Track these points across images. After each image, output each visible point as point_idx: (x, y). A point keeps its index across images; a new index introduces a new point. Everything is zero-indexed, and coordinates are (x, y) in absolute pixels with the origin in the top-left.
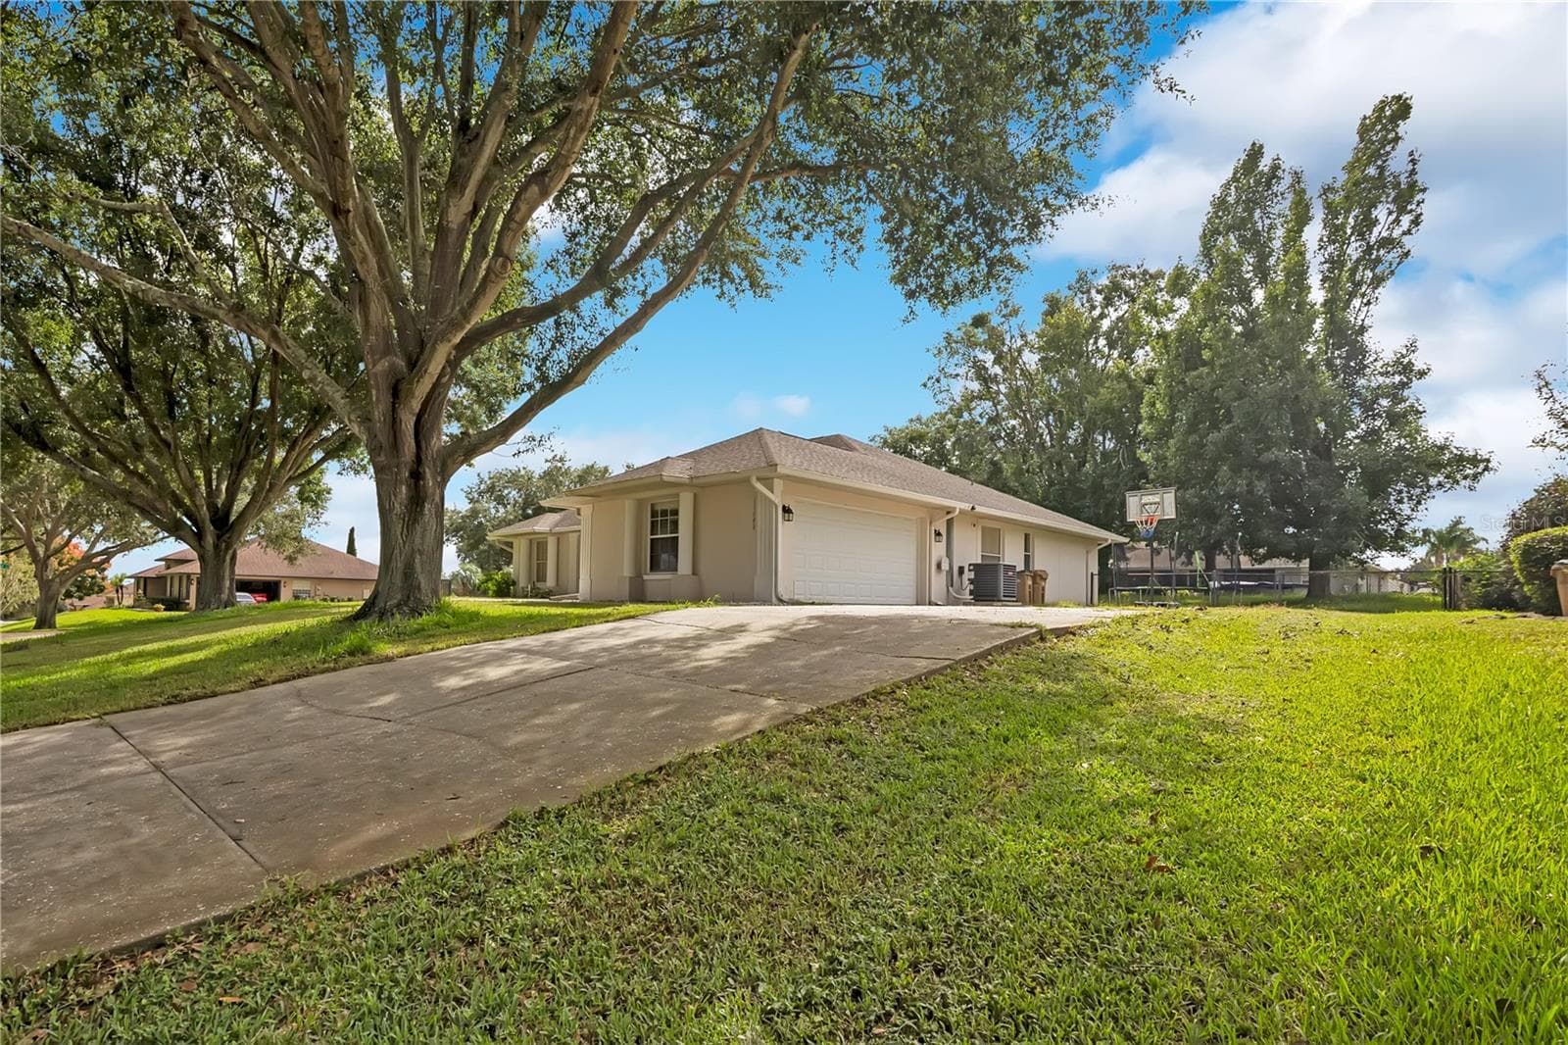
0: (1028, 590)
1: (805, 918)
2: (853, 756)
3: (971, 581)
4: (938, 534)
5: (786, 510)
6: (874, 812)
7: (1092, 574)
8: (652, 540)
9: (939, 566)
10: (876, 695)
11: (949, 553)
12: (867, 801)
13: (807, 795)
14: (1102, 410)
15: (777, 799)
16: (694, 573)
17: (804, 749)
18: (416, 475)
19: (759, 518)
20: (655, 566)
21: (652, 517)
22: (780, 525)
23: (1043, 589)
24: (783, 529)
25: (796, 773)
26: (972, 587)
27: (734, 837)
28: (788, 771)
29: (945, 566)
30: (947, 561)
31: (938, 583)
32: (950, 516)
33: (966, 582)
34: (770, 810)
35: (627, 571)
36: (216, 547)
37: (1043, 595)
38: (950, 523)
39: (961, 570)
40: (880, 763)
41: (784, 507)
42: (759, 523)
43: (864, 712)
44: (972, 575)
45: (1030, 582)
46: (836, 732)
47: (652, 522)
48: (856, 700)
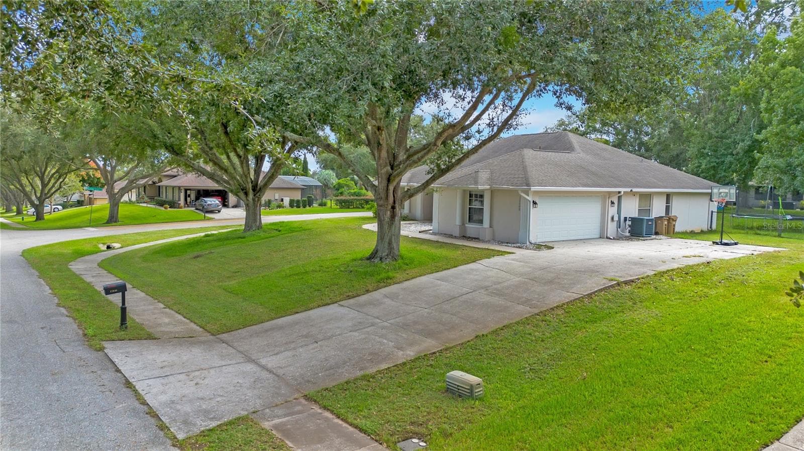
0: (664, 226)
1: (535, 354)
2: (548, 325)
3: (630, 226)
4: (613, 203)
5: (535, 203)
6: (550, 338)
7: (712, 212)
8: (470, 208)
9: (613, 218)
10: (557, 307)
11: (619, 212)
12: (549, 335)
13: (537, 334)
14: (741, 95)
15: (530, 334)
16: (490, 227)
17: (536, 322)
18: (393, 208)
19: (522, 205)
20: (470, 220)
21: (470, 197)
22: (531, 207)
23: (674, 225)
24: (533, 212)
25: (535, 329)
26: (630, 229)
27: (522, 341)
28: (533, 328)
29: (616, 218)
30: (617, 215)
31: (611, 228)
32: (619, 195)
33: (627, 226)
34: (529, 336)
35: (458, 222)
36: (253, 200)
37: (674, 229)
38: (620, 198)
39: (625, 219)
40: (554, 327)
41: (533, 201)
42: (521, 208)
43: (553, 312)
44: (630, 223)
45: (666, 223)
46: (545, 318)
47: (470, 200)
48: (551, 309)
